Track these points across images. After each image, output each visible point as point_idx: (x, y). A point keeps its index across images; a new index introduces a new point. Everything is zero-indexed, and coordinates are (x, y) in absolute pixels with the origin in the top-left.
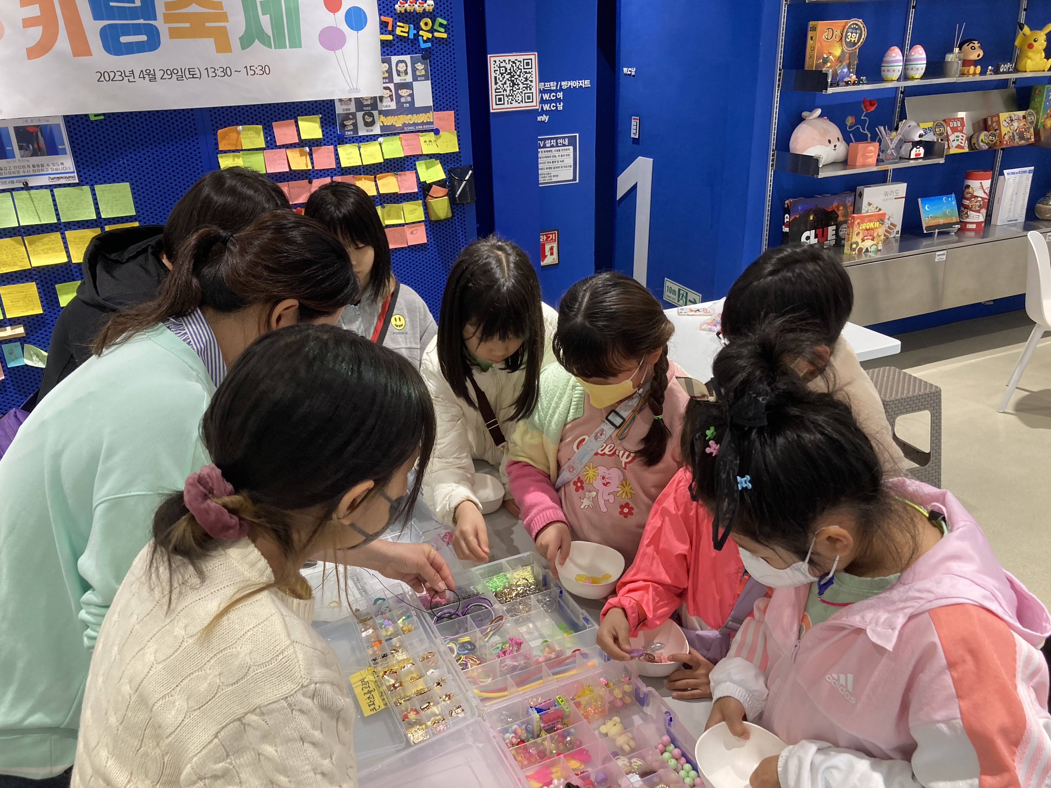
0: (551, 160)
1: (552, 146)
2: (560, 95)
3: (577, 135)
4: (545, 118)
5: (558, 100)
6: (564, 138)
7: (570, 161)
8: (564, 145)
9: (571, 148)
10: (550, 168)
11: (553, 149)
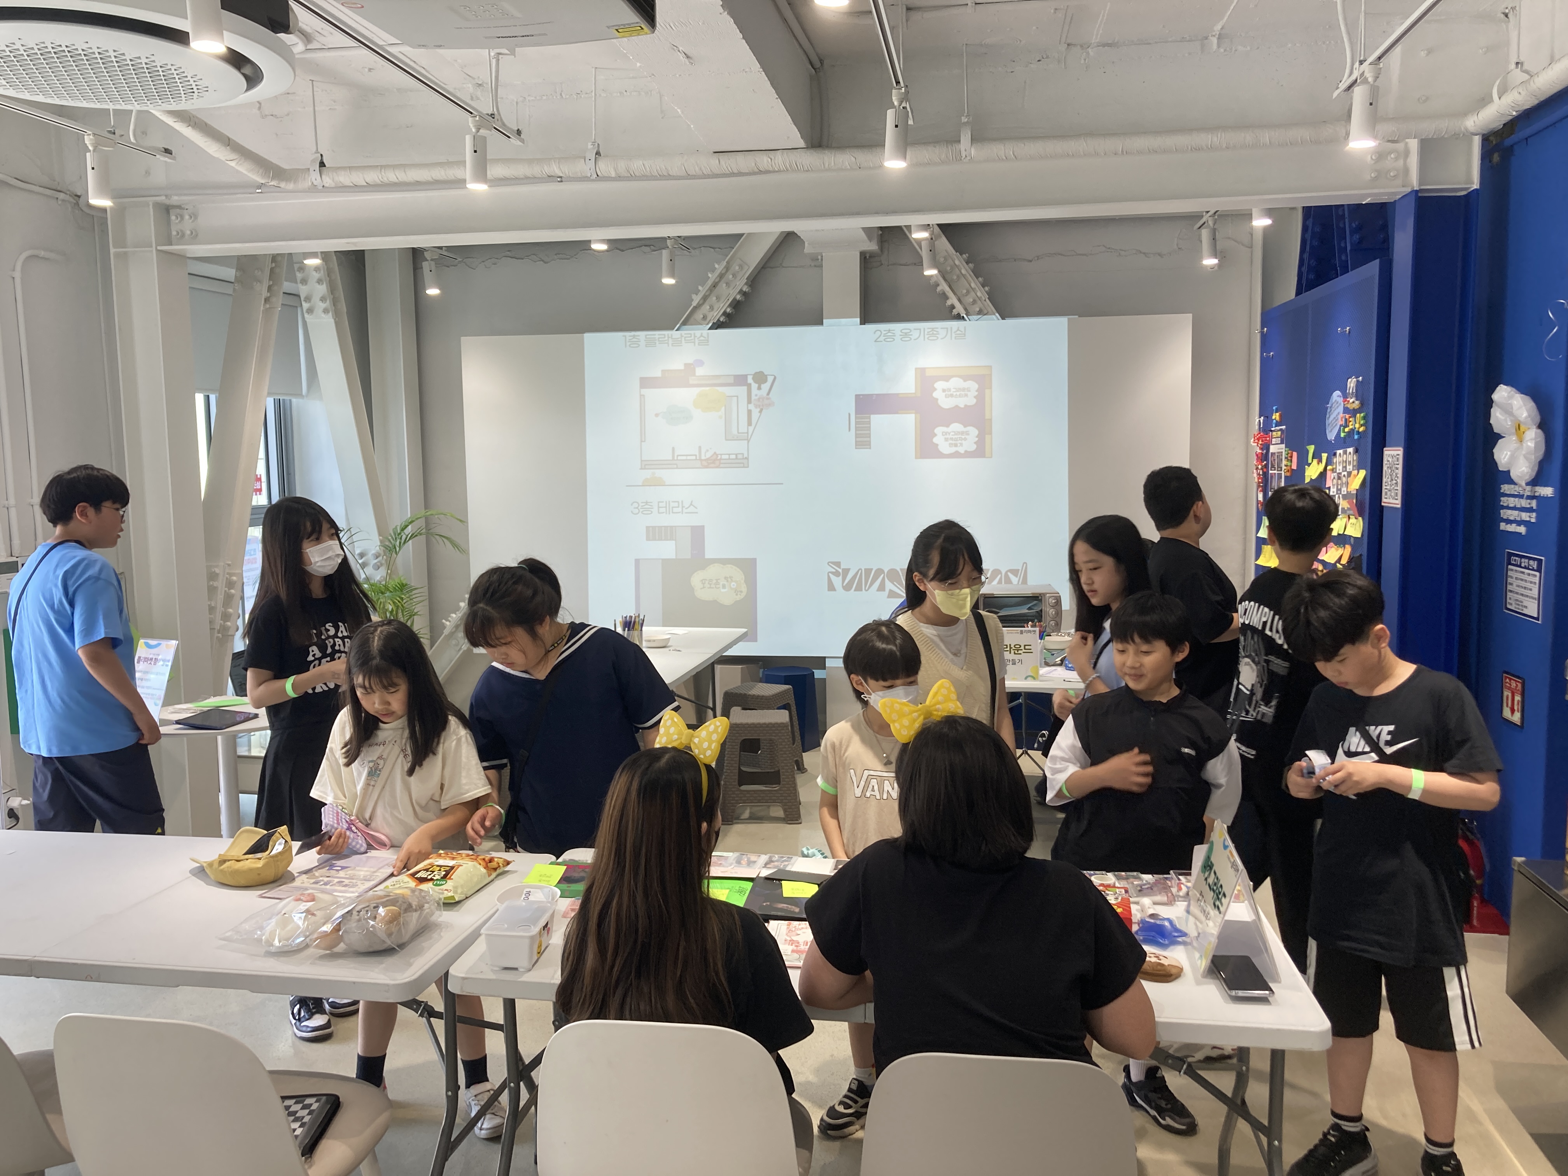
0: (1523, 584)
1: (1525, 568)
2: (1534, 504)
3: (1543, 558)
4: (1522, 530)
5: (1529, 510)
6: (1534, 559)
7: (1535, 592)
8: (1533, 570)
9: (1537, 574)
10: (1522, 595)
11: (1527, 571)
